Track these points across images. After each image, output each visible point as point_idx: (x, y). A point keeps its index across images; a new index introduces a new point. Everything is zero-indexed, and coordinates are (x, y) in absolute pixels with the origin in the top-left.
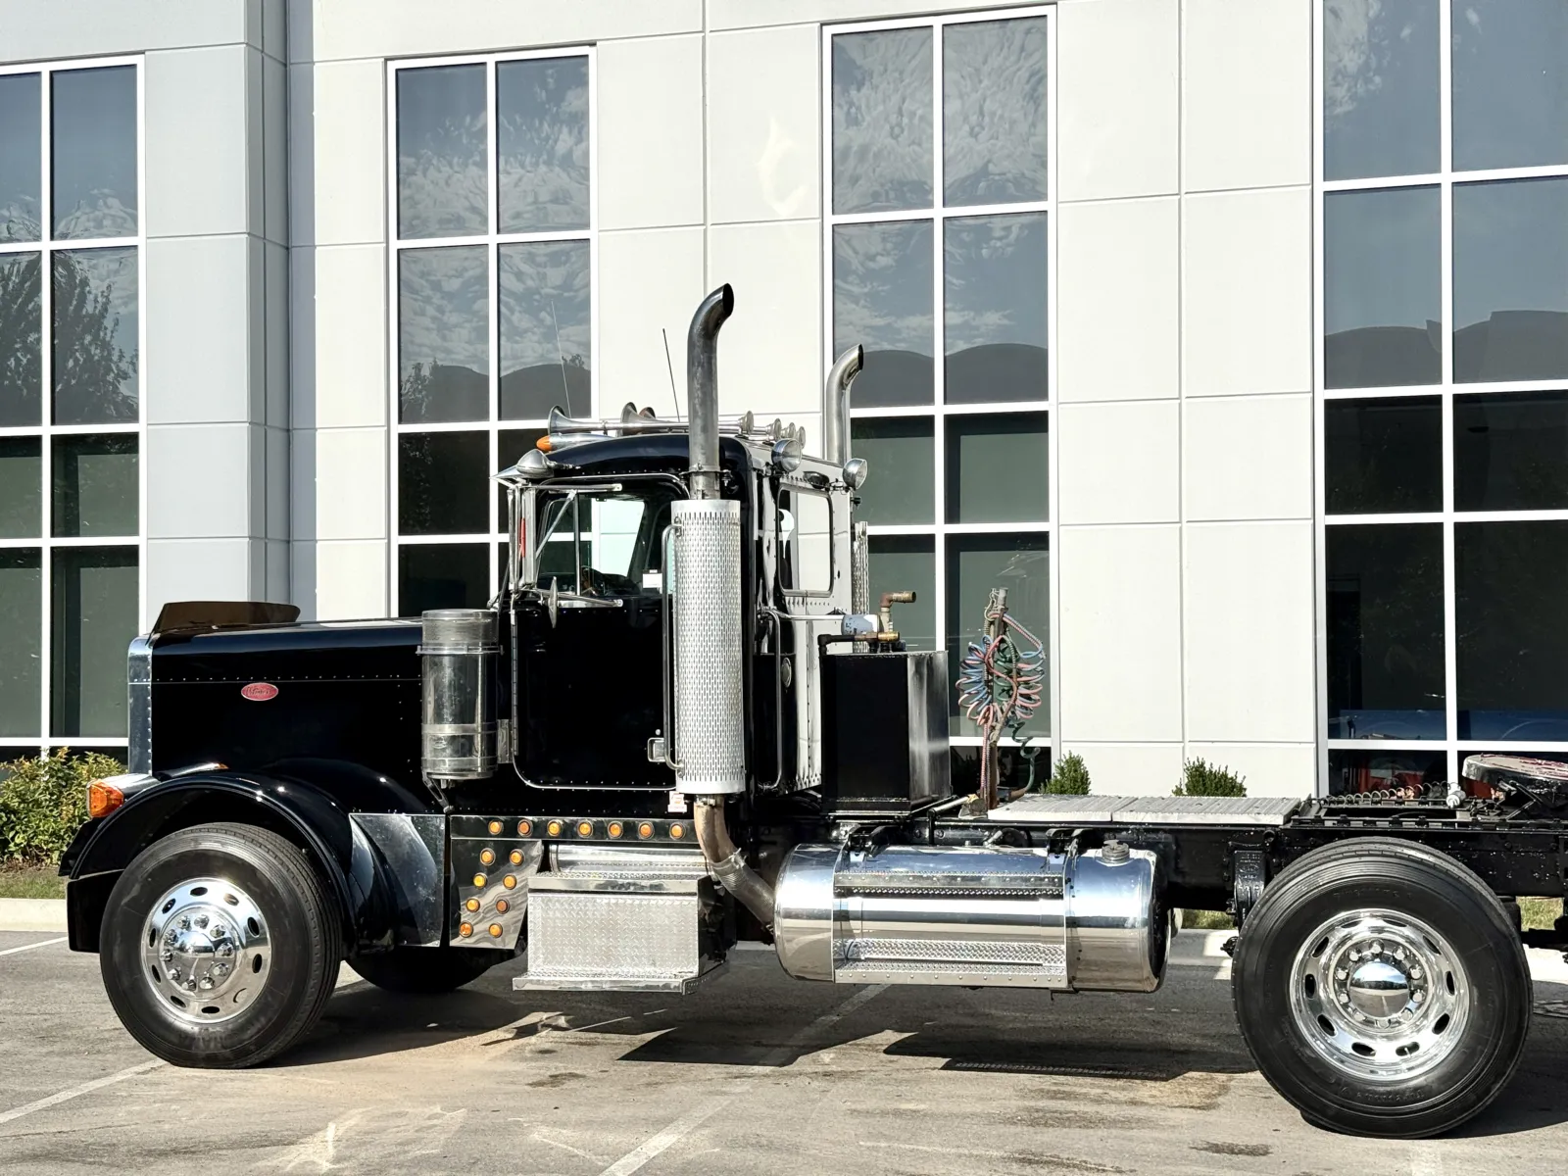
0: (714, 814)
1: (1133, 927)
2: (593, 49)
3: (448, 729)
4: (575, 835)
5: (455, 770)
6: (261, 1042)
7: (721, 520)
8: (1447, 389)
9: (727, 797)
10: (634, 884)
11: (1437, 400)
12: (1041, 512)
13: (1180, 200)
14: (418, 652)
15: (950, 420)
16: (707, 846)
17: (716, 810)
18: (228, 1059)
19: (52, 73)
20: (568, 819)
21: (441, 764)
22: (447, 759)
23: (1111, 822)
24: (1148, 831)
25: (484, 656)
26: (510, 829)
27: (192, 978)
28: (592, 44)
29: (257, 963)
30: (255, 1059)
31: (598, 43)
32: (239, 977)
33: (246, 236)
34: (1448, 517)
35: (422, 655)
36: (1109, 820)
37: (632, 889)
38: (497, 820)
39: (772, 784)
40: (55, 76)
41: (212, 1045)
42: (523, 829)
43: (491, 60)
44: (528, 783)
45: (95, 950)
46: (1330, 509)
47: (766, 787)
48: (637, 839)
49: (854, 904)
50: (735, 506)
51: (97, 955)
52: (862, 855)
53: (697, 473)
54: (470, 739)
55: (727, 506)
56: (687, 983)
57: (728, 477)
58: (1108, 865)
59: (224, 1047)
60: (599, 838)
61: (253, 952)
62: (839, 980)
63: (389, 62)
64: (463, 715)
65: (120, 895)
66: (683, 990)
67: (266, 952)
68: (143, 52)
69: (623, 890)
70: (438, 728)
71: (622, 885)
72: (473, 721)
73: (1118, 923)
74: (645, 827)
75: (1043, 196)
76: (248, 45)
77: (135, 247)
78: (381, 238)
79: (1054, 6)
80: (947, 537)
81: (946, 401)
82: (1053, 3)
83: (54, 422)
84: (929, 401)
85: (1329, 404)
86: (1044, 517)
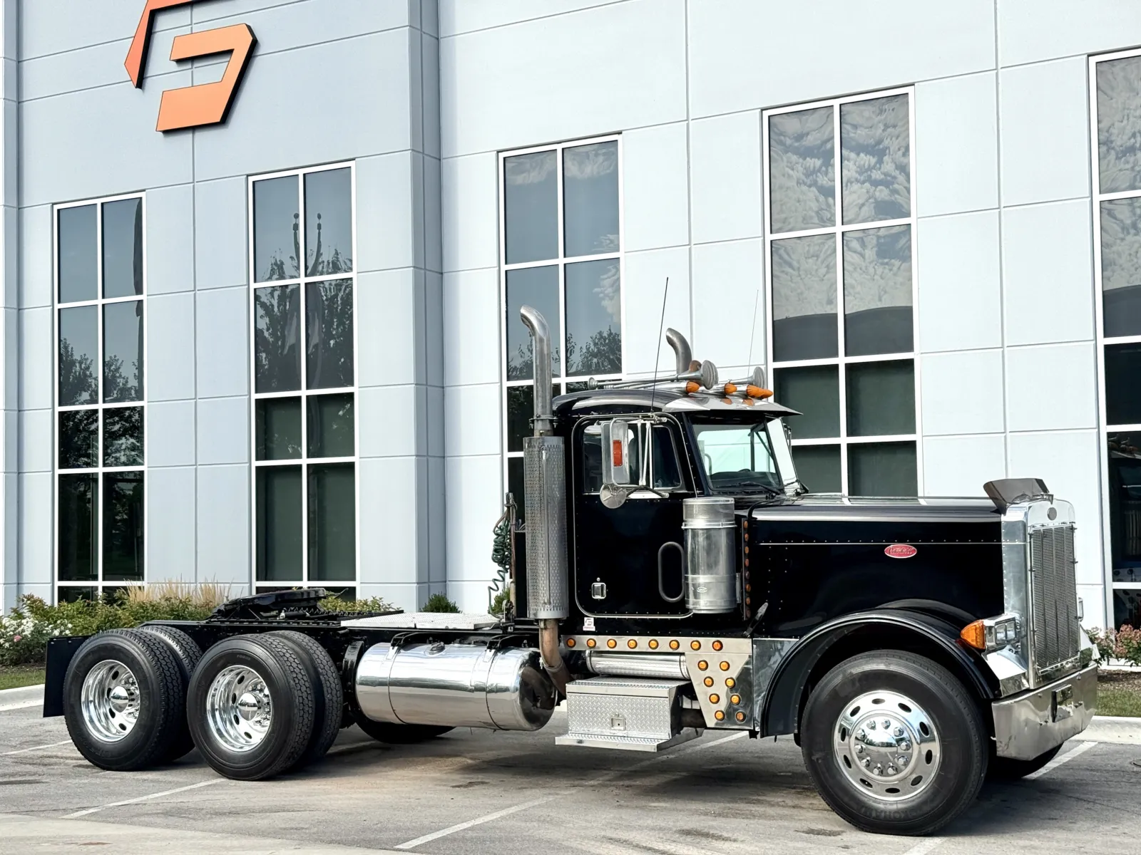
2: (621, 136)
12: (911, 428)
13: (1000, 212)
15: (849, 367)
19: (304, 175)
28: (620, 133)
31: (623, 132)
33: (412, 268)
40: (308, 177)
43: (559, 147)
46: (1110, 421)
63: (500, 154)
68: (354, 159)
75: (908, 215)
76: (413, 150)
77: (351, 279)
78: (495, 264)
79: (913, 87)
80: (851, 447)
81: (846, 355)
82: (913, 84)
83: (308, 388)
84: (836, 354)
85: (1107, 348)
86: (913, 431)
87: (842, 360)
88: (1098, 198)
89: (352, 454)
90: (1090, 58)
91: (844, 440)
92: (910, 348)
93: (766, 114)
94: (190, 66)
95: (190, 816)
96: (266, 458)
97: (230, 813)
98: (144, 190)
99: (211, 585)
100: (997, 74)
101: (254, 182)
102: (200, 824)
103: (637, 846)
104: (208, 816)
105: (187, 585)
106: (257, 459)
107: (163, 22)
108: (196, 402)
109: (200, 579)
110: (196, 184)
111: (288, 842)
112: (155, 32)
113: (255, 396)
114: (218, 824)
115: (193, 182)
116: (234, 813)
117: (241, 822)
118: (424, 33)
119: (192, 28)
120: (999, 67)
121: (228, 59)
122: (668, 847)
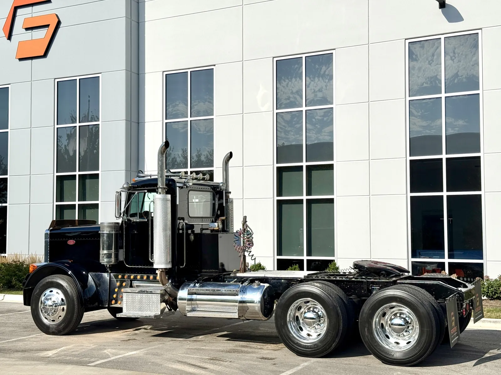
0: (161, 273)
1: (256, 303)
2: (215, 67)
3: (105, 252)
4: (137, 279)
5: (107, 262)
6: (64, 329)
7: (165, 200)
8: (444, 156)
9: (165, 269)
10: (146, 291)
11: (441, 159)
12: (332, 193)
13: (369, 104)
14: (99, 232)
16: (161, 281)
17: (162, 272)
18: (57, 333)
19: (80, 79)
20: (135, 274)
21: (104, 261)
22: (105, 259)
23: (265, 277)
24: (273, 279)
25: (114, 233)
26: (123, 277)
27: (49, 312)
28: (214, 65)
29: (63, 309)
30: (63, 333)
31: (216, 65)
32: (59, 313)
33: (125, 121)
34: (445, 194)
35: (100, 233)
36: (264, 276)
37: (146, 292)
38: (120, 275)
39: (183, 266)
40: (81, 80)
41: (53, 329)
42: (126, 277)
44: (127, 266)
45: (30, 305)
46: (412, 191)
47: (182, 267)
48: (149, 280)
49: (194, 297)
50: (169, 196)
51: (30, 307)
52: (198, 284)
53: (159, 188)
54: (111, 254)
55: (166, 196)
56: (155, 316)
57: (167, 189)
58: (255, 287)
59: (56, 330)
60: (142, 280)
61: (62, 307)
62: (188, 315)
63: (164, 73)
64: (109, 248)
65: (34, 293)
66: (153, 318)
67: (65, 307)
68: (101, 73)
69: (144, 292)
70: (104, 252)
71: (143, 291)
72: (112, 250)
73: (252, 302)
74: (151, 277)
75: (332, 103)
76: (126, 70)
77: (99, 124)
78: (161, 119)
79: (335, 50)
80: (307, 200)
81: (306, 161)
82: (334, 49)
83: (79, 171)
84: (302, 161)
85: (411, 161)
86: (333, 194)
87: (304, 164)
88: (408, 99)
89: (98, 200)
90: (406, 40)
91: (305, 197)
92: (332, 159)
93: (275, 59)
94: (31, 31)
95: (5, 352)
96: (61, 201)
97: (22, 351)
98: (10, 84)
99: (34, 256)
100: (369, 46)
101: (58, 82)
102: (8, 355)
103: (189, 364)
104: (12, 352)
105: (24, 256)
106: (57, 201)
107: (19, 11)
108: (30, 176)
109: (30, 254)
110: (32, 82)
111: (43, 362)
112: (16, 16)
113: (56, 174)
114: (16, 355)
115: (31, 81)
116: (24, 351)
117: (26, 354)
118: (132, 20)
119: (32, 15)
120: (370, 43)
121: (47, 28)
122: (202, 364)
